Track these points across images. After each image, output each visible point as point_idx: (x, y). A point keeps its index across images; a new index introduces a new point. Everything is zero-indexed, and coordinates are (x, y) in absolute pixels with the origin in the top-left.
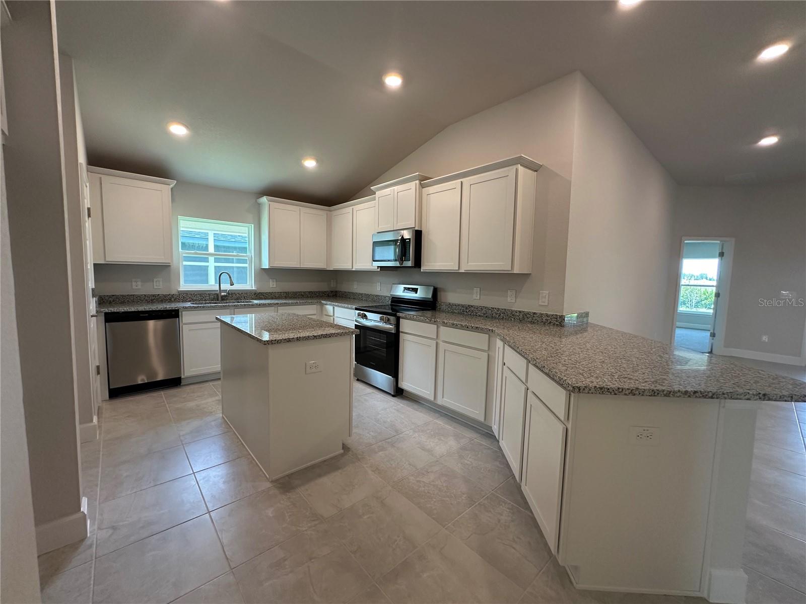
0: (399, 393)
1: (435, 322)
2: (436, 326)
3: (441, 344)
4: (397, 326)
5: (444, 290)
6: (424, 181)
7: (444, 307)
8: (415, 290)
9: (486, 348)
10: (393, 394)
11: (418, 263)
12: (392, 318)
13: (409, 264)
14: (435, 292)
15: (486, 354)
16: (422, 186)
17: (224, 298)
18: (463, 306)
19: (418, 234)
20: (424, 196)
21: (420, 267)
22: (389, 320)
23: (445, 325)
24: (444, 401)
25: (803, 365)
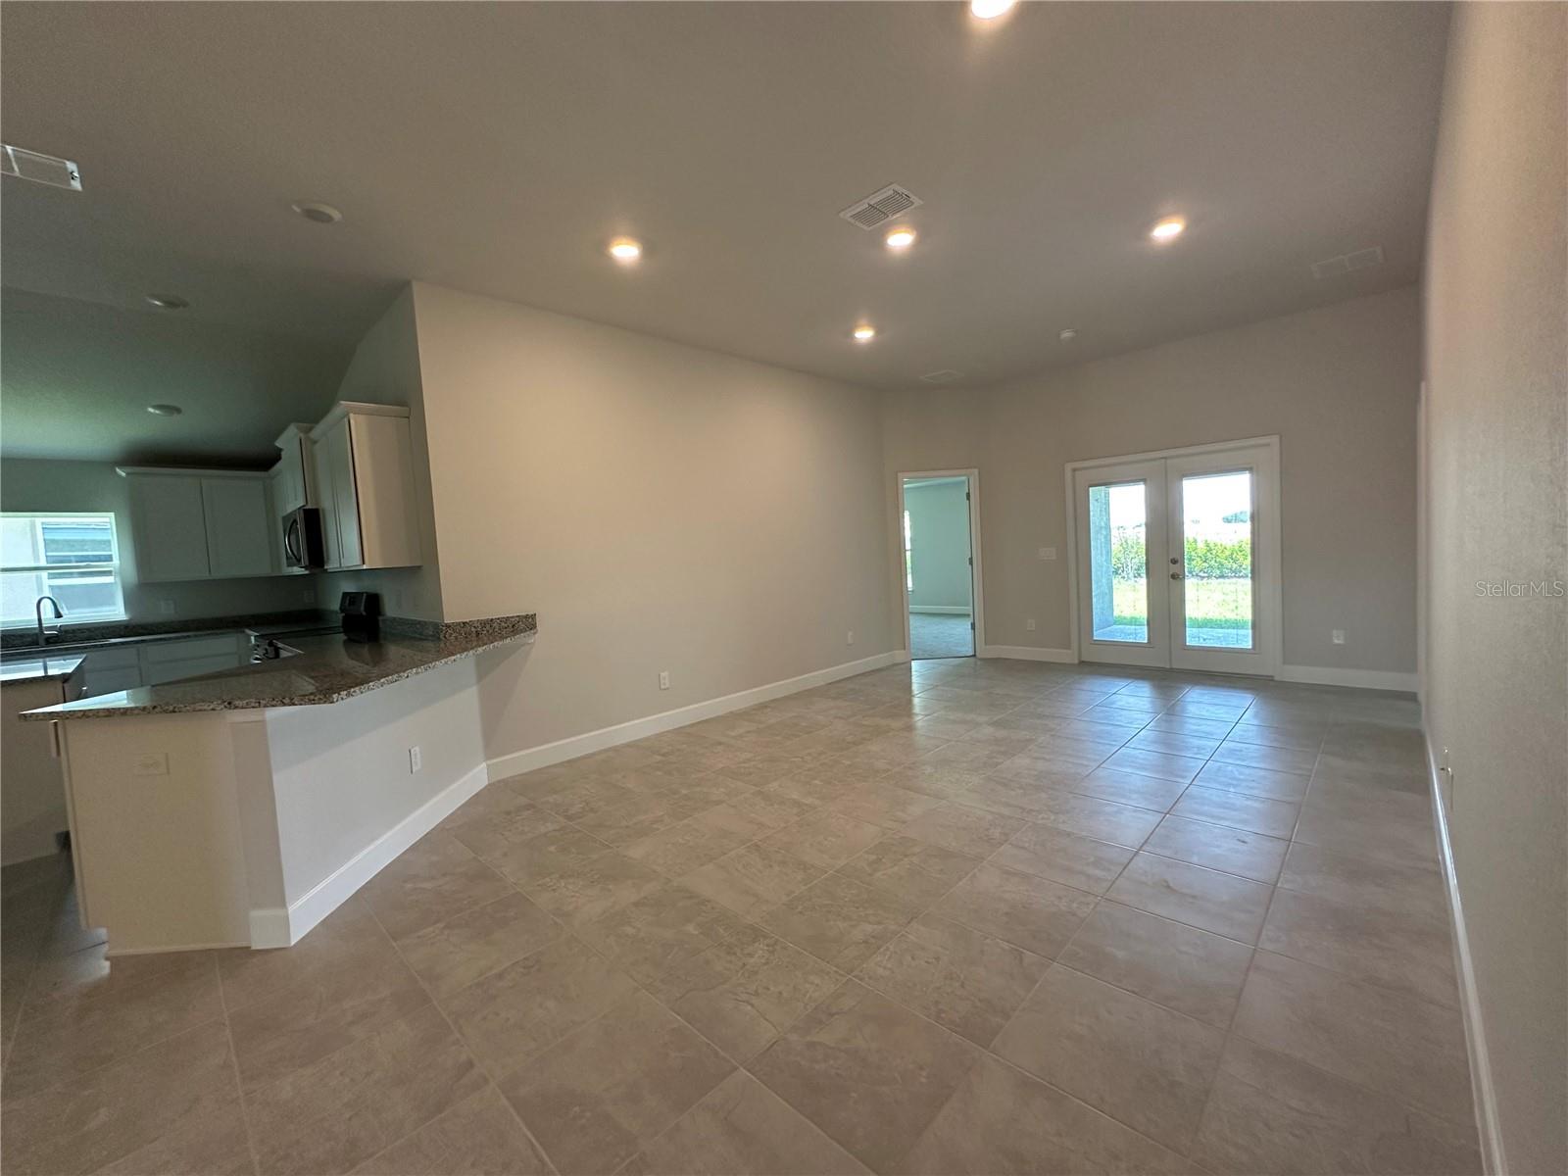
11: (315, 560)
17: (50, 640)
19: (311, 516)
20: (317, 457)
21: (323, 566)
25: (1076, 662)
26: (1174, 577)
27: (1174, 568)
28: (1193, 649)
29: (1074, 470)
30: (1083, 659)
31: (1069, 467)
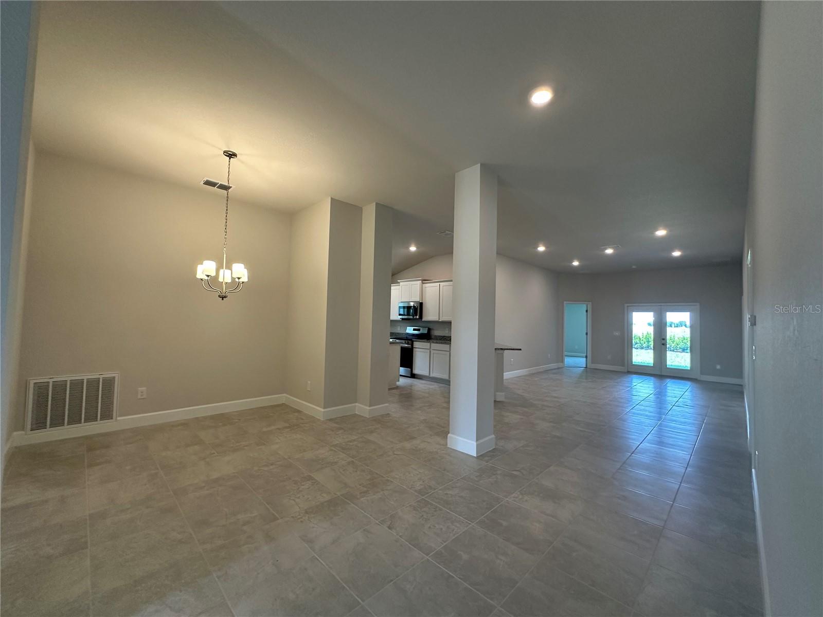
0: (413, 376)
1: (429, 342)
2: (429, 344)
3: (432, 352)
4: (412, 345)
5: (433, 329)
6: (424, 281)
7: (433, 337)
8: (419, 330)
9: (449, 350)
10: (410, 376)
11: (421, 317)
12: (410, 342)
13: (418, 317)
14: (429, 330)
15: (449, 353)
16: (423, 283)
18: (441, 336)
19: (421, 304)
20: (424, 288)
21: (422, 319)
22: (408, 342)
23: (433, 342)
24: (433, 375)
25: (626, 371)
26: (663, 344)
27: (663, 342)
28: (669, 368)
29: (628, 306)
30: (629, 370)
31: (626, 305)
